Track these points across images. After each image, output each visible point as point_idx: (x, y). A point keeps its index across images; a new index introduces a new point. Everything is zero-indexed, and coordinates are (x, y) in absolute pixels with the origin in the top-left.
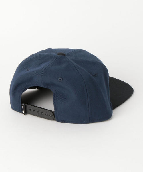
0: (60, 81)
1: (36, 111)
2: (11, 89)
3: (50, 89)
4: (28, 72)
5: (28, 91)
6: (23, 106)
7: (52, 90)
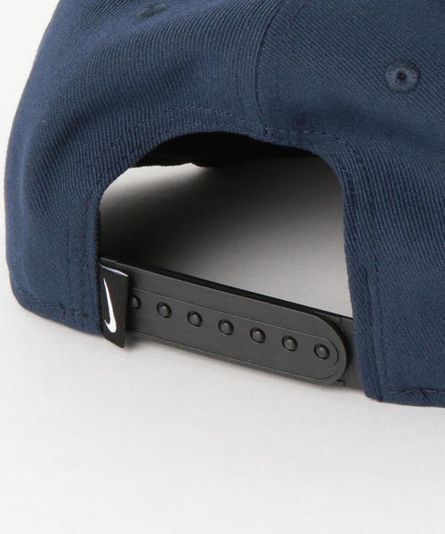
0: (405, 88)
1: (211, 318)
2: (23, 160)
3: (315, 149)
4: (152, 22)
5: (137, 178)
6: (113, 279)
7: (330, 161)
